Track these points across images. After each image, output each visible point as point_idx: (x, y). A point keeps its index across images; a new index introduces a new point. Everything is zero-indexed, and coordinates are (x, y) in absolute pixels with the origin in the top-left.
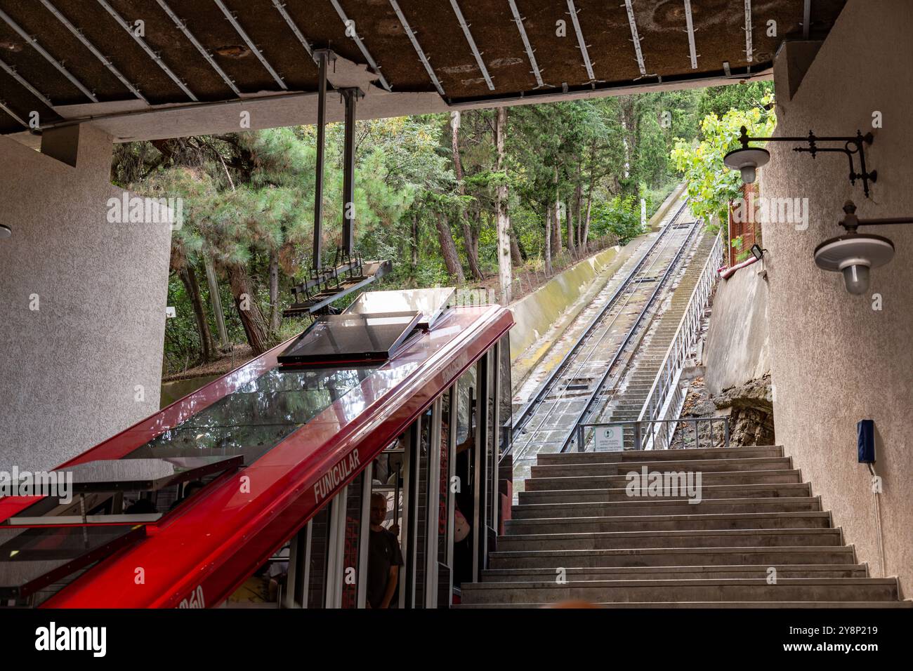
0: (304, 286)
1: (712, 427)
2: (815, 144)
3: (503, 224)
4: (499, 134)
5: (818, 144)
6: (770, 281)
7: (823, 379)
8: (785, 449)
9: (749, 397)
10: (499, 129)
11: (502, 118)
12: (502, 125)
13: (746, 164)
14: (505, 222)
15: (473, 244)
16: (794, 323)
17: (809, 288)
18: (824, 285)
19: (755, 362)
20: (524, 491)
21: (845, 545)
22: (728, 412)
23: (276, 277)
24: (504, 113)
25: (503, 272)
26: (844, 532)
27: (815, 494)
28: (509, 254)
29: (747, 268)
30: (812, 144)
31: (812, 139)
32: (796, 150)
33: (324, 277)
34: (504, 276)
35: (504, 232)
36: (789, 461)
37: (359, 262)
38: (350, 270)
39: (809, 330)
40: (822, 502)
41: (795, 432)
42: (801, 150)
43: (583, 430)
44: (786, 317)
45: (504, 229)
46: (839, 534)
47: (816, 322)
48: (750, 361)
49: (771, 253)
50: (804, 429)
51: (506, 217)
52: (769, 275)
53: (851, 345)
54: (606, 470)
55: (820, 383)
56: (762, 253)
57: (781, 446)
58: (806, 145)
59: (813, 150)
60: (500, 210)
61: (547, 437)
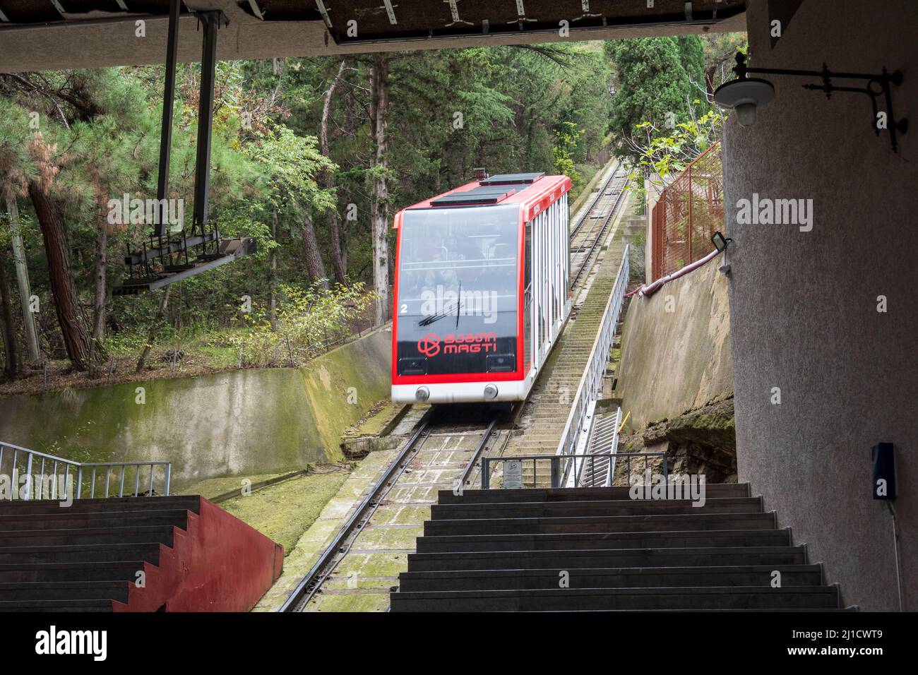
0: (143, 256)
1: (647, 464)
2: (830, 80)
3: (381, 229)
4: (378, 123)
5: (834, 81)
6: (736, 278)
7: (815, 396)
8: (752, 487)
9: (694, 427)
10: (379, 117)
11: (382, 103)
12: (382, 112)
13: (744, 100)
14: (383, 226)
15: (342, 255)
16: (771, 328)
17: (795, 281)
18: (820, 275)
19: (696, 387)
20: (422, 535)
21: (844, 607)
22: (664, 448)
23: (103, 281)
24: (385, 99)
25: (379, 286)
26: (842, 590)
27: (798, 543)
28: (386, 265)
29: (681, 279)
30: (827, 81)
31: (826, 74)
32: (806, 87)
33: (169, 248)
34: (380, 290)
35: (381, 239)
36: (759, 502)
37: (214, 235)
38: (204, 244)
39: (795, 335)
40: (809, 553)
41: (768, 465)
42: (813, 87)
43: (488, 464)
44: (759, 321)
45: (382, 234)
46: (836, 593)
47: (806, 324)
48: (688, 387)
49: (738, 243)
50: (783, 461)
51: (384, 220)
52: (734, 270)
53: (860, 348)
54: (529, 511)
55: (810, 401)
56: (725, 243)
57: (746, 484)
58: (819, 81)
59: (828, 88)
60: (377, 212)
61: (437, 477)
